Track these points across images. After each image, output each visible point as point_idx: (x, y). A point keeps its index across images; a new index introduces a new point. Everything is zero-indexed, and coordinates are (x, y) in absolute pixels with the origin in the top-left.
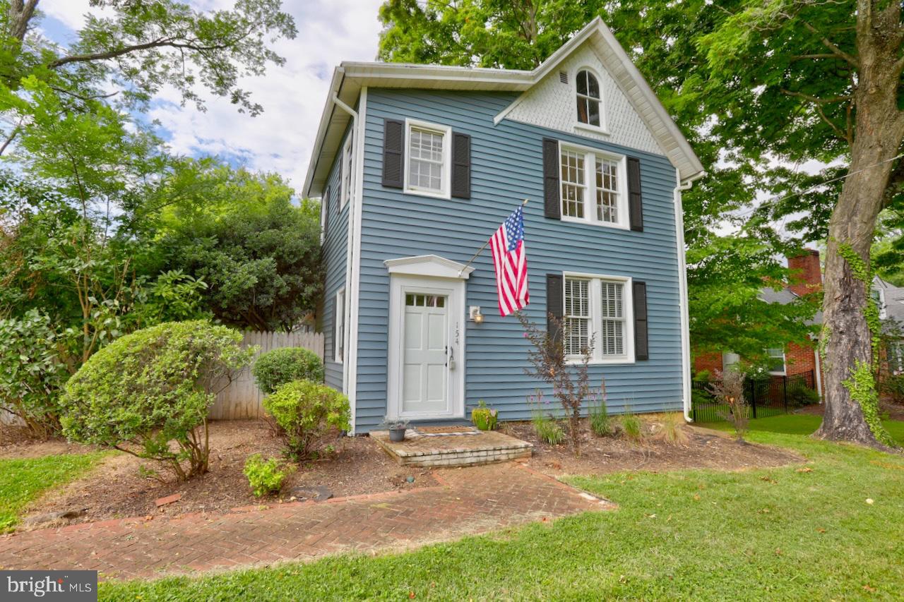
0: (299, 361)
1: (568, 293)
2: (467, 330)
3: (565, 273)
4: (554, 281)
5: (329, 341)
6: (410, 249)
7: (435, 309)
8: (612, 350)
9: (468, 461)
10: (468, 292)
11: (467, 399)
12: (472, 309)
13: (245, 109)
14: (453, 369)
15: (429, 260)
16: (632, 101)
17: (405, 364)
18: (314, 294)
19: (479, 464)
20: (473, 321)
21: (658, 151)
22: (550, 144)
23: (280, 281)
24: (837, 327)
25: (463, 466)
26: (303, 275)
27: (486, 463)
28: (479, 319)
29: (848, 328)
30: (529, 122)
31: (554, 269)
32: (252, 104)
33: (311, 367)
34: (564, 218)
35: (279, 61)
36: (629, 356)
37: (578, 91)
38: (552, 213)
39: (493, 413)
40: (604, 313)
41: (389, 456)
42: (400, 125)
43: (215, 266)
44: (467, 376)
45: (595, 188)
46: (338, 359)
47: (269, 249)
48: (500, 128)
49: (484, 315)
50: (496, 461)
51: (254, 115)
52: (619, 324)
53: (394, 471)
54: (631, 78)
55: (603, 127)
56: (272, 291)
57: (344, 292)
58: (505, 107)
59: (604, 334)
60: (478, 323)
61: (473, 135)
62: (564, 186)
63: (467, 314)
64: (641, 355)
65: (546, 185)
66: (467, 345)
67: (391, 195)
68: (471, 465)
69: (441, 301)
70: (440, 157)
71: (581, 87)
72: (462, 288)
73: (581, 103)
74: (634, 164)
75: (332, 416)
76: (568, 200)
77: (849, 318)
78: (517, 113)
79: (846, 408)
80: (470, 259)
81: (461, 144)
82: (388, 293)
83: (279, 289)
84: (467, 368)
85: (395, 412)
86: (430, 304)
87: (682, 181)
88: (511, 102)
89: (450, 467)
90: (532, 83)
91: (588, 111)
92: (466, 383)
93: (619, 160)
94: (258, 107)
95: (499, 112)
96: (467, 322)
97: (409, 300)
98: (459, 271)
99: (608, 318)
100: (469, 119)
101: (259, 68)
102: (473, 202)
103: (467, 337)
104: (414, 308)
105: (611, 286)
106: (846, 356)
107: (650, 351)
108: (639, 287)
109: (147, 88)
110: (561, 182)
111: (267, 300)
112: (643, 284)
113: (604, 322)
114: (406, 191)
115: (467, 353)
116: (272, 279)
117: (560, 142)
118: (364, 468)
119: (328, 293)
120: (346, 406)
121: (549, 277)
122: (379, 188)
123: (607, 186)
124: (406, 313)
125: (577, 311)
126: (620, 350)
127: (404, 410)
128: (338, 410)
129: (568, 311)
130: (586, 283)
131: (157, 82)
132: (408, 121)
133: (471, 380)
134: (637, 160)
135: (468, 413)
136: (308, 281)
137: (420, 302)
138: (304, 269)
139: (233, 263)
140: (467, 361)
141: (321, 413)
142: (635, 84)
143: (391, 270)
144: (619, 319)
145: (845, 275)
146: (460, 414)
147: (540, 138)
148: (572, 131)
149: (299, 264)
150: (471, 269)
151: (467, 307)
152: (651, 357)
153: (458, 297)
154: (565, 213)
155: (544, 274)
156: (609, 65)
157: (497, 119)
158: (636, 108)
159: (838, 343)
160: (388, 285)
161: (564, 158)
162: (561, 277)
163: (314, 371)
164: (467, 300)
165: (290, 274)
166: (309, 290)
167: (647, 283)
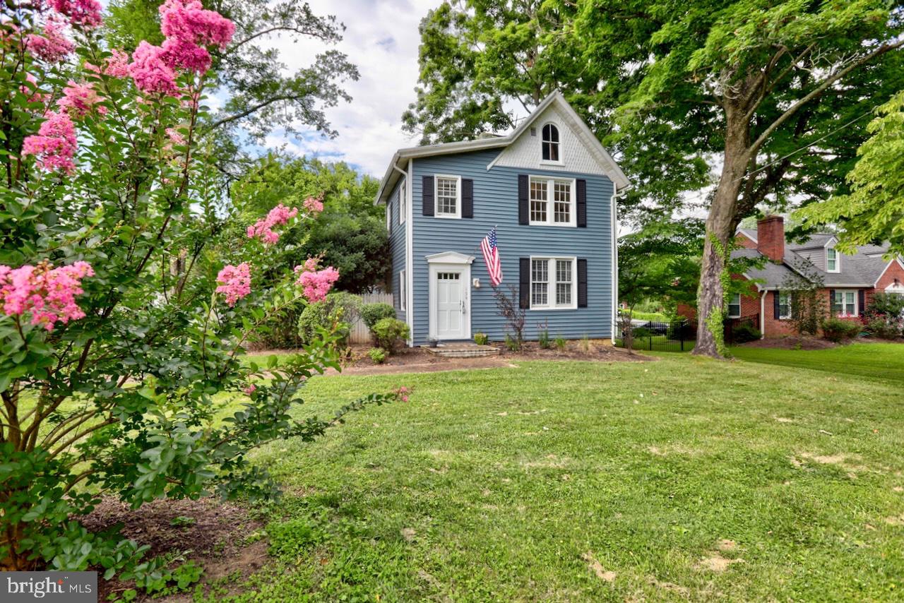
0: (385, 310)
1: (534, 268)
2: (472, 292)
3: (531, 257)
4: (524, 262)
5: (397, 299)
6: (440, 248)
7: (454, 280)
8: (563, 302)
9: (466, 355)
10: (472, 271)
11: (472, 329)
12: (474, 280)
13: (327, 134)
14: (464, 313)
15: (449, 254)
16: (581, 140)
17: (438, 311)
18: (386, 271)
19: (472, 357)
20: (475, 287)
21: (601, 173)
22: (523, 179)
23: (367, 265)
24: (705, 286)
25: (464, 358)
26: (379, 260)
27: (475, 357)
28: (478, 285)
29: (711, 286)
30: (509, 165)
31: (524, 255)
32: (331, 130)
33: (390, 313)
34: (532, 223)
35: (348, 99)
36: (574, 305)
37: (544, 139)
38: (523, 221)
39: (485, 335)
40: (558, 279)
41: (429, 353)
42: (432, 178)
43: (333, 259)
44: (472, 316)
45: (554, 201)
46: (402, 309)
47: (360, 247)
48: (491, 172)
49: (480, 283)
50: (481, 356)
51: (332, 138)
52: (569, 286)
53: (431, 358)
54: (579, 127)
55: (560, 162)
56: (363, 271)
57: (405, 272)
58: (494, 158)
59: (558, 291)
60: (478, 288)
61: (473, 178)
62: (533, 203)
63: (472, 283)
64: (582, 304)
65: (520, 204)
66: (472, 300)
67: (428, 219)
68: (468, 357)
69: (457, 276)
70: (454, 194)
71: (546, 136)
72: (469, 268)
73: (545, 147)
74: (581, 184)
75: (403, 333)
76: (535, 211)
77: (711, 280)
78: (502, 161)
79: (705, 335)
80: (472, 252)
81: (467, 185)
82: (428, 273)
83: (367, 270)
84: (472, 312)
85: (433, 335)
86: (451, 278)
87: (617, 190)
88: (498, 155)
89: (457, 358)
90: (509, 143)
91: (550, 151)
92: (472, 320)
93: (572, 181)
94: (335, 132)
95: (490, 162)
96: (472, 287)
97: (440, 276)
98: (467, 259)
99: (561, 282)
100: (471, 170)
101: (333, 102)
102: (474, 219)
103: (472, 296)
104: (443, 280)
105: (563, 262)
106: (708, 304)
107: (589, 301)
108: (582, 263)
109: (264, 129)
110: (530, 200)
111: (361, 276)
112: (585, 261)
113: (558, 285)
114: (436, 216)
115: (472, 304)
116: (363, 264)
117: (530, 176)
118: (417, 358)
119: (394, 270)
120: (408, 330)
121: (521, 260)
122: (422, 216)
123: (562, 199)
124: (438, 283)
125: (540, 279)
126: (569, 301)
127: (438, 334)
128: (405, 331)
129: (534, 279)
130: (546, 262)
131: (270, 125)
132: (436, 175)
133: (474, 319)
134: (584, 181)
135: (472, 337)
136: (382, 263)
137: (446, 277)
138: (380, 257)
139: (342, 257)
140: (472, 308)
141: (398, 332)
142: (582, 131)
143: (429, 261)
144: (569, 282)
145: (712, 253)
146: (468, 336)
147: (517, 175)
148: (538, 167)
149: (378, 254)
150: (473, 258)
151: (472, 279)
152: (589, 305)
153: (466, 273)
154: (533, 219)
155: (518, 258)
156: (566, 118)
157: (489, 167)
158: (585, 145)
159: (705, 296)
160: (428, 269)
161: (533, 185)
162: (528, 260)
163: (391, 314)
164: (472, 275)
165: (372, 259)
166: (384, 269)
167: (588, 260)
